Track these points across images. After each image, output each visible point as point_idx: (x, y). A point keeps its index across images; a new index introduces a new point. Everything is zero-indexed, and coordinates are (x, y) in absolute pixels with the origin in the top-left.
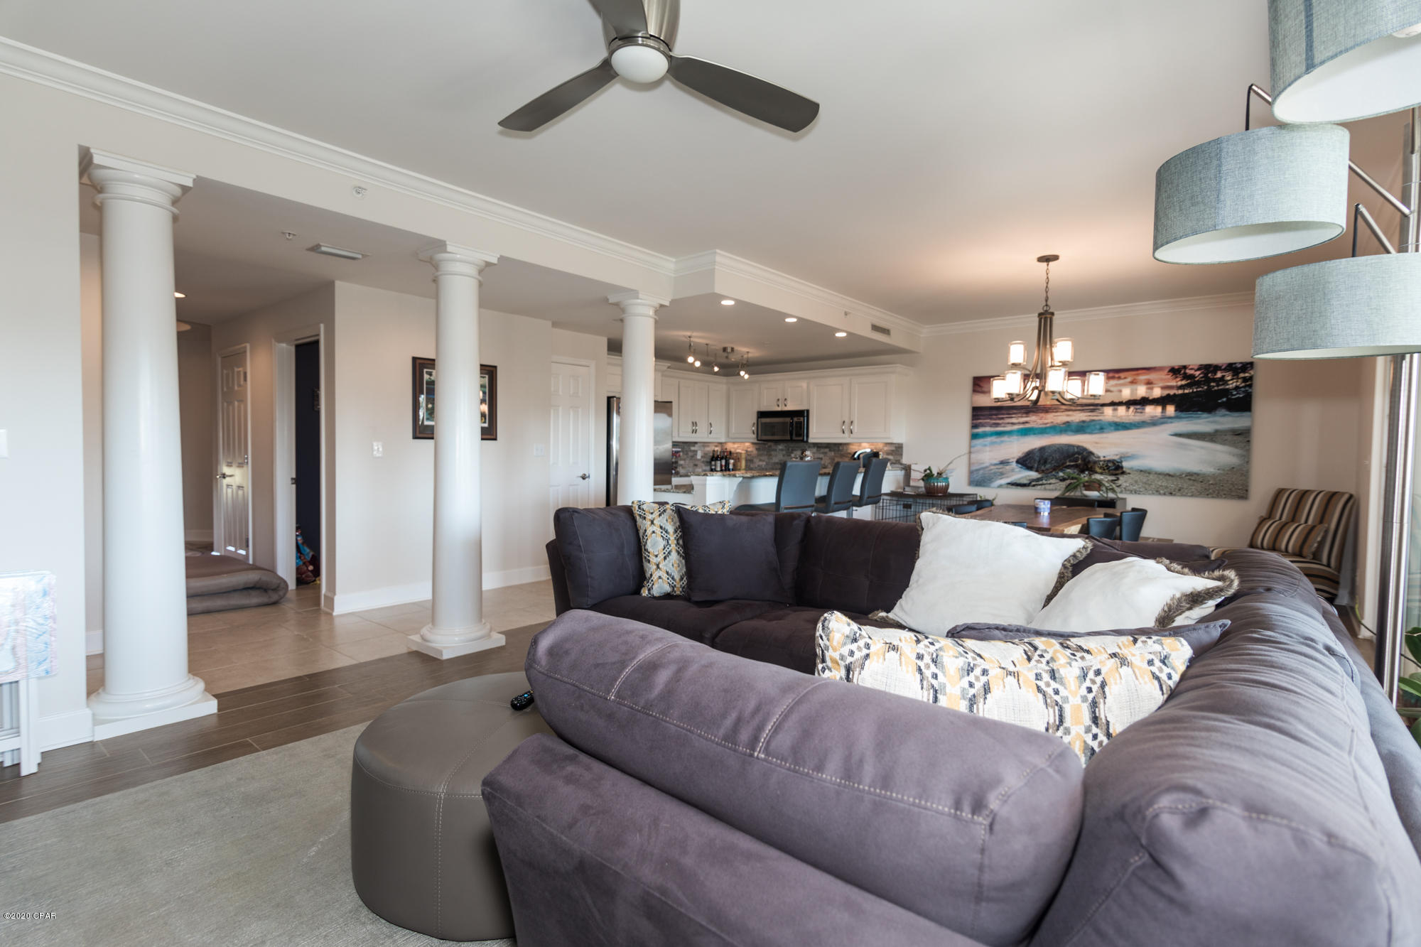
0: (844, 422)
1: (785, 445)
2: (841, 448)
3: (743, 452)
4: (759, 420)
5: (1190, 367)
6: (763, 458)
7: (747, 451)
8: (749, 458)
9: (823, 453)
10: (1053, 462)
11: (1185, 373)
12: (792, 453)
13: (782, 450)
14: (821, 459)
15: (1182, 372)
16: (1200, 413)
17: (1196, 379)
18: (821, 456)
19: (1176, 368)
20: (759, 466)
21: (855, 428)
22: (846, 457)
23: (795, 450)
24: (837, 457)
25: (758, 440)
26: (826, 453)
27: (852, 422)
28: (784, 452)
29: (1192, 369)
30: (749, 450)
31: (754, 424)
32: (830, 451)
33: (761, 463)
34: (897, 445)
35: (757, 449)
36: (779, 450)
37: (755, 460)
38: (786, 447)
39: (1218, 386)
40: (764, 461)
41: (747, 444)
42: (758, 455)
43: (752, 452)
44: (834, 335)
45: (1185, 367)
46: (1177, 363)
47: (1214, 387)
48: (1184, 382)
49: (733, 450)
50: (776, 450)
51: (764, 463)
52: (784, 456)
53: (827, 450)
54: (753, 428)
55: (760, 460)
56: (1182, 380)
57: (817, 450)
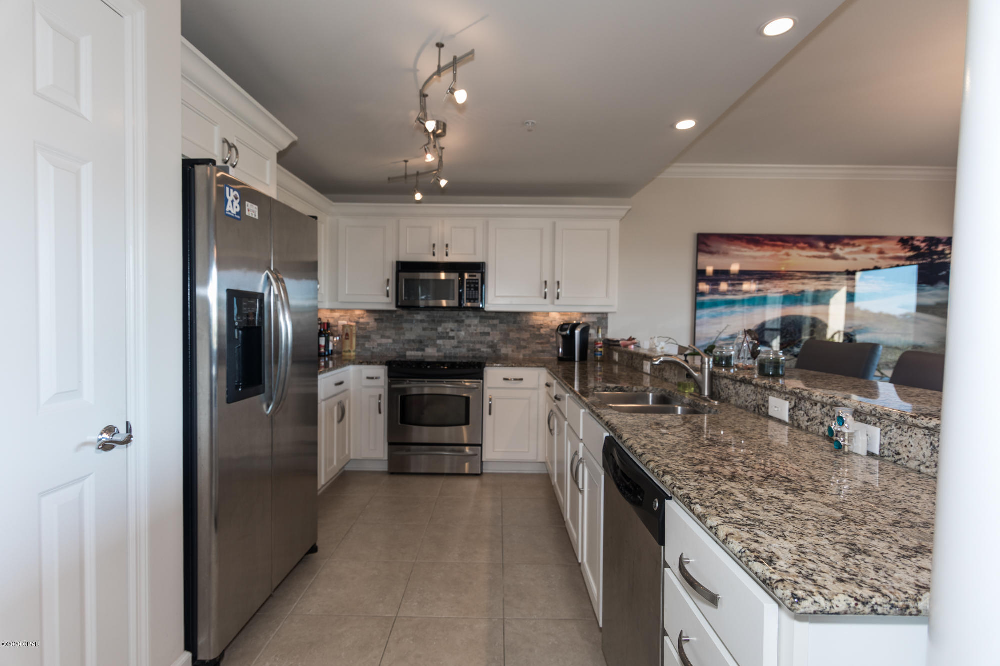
0: (546, 282)
1: (428, 313)
2: (519, 319)
3: (354, 324)
4: (401, 274)
5: (918, 239)
6: (388, 333)
7: (357, 323)
8: (361, 333)
9: (489, 326)
10: (788, 336)
11: (912, 245)
12: (441, 326)
13: (422, 321)
14: (488, 334)
15: (910, 243)
16: (924, 285)
17: (922, 251)
18: (487, 329)
19: (906, 238)
20: (379, 345)
21: (563, 291)
22: (526, 331)
23: (445, 322)
24: (512, 331)
25: (397, 306)
26: (494, 326)
27: (558, 283)
28: (426, 325)
29: (918, 240)
30: (362, 320)
31: (388, 280)
32: (501, 323)
33: (384, 341)
34: (600, 316)
35: (376, 320)
36: (417, 321)
37: (373, 336)
38: (428, 316)
39: (940, 259)
40: (389, 337)
41: (358, 312)
42: (379, 329)
43: (368, 323)
44: (673, 126)
45: (912, 238)
46: (906, 233)
47: (936, 259)
48: (911, 254)
49: (332, 321)
50: (411, 321)
51: (390, 341)
52: (424, 329)
53: (496, 322)
54: (388, 288)
55: (383, 337)
56: (910, 251)
57: (480, 322)
